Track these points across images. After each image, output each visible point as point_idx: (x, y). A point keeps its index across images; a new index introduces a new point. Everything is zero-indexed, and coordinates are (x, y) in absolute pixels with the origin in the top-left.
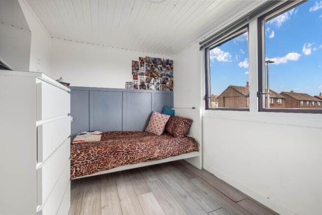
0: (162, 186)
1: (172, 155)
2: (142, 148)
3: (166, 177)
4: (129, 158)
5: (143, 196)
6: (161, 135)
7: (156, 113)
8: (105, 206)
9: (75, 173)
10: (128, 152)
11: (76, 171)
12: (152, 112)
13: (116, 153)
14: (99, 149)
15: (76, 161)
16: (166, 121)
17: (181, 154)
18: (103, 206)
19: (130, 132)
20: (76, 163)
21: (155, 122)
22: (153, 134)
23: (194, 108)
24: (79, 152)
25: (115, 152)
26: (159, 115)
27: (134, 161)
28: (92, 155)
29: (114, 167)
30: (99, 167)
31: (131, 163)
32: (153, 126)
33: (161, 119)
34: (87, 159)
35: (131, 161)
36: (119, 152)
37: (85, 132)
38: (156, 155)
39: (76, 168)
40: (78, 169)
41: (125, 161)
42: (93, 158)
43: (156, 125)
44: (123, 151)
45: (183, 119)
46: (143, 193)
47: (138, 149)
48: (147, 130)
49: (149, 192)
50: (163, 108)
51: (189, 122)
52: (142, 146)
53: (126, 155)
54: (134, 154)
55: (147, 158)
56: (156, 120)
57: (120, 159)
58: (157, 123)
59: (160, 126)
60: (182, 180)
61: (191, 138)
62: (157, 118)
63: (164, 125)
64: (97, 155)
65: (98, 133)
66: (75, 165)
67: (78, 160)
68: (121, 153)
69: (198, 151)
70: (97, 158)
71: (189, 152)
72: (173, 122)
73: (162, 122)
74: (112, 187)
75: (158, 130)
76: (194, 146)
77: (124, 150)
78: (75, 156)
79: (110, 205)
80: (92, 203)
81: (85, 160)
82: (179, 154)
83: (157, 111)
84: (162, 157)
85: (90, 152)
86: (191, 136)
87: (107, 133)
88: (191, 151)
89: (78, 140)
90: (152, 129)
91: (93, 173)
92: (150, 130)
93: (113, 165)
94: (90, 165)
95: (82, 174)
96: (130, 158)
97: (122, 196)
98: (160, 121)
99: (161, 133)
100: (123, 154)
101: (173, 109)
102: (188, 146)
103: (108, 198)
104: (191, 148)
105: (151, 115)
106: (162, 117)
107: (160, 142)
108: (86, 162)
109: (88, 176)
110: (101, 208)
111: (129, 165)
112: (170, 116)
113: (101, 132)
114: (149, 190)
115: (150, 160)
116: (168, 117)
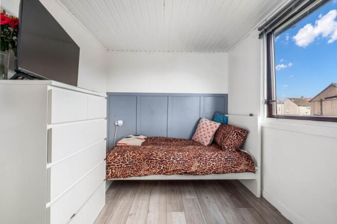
0: (198, 207)
1: (214, 173)
2: (178, 159)
3: (207, 198)
4: (162, 168)
5: (173, 214)
6: (208, 145)
7: (204, 120)
8: (132, 214)
9: (111, 174)
10: (162, 161)
11: (112, 172)
12: (200, 119)
13: (150, 161)
14: (134, 154)
15: (112, 163)
16: (215, 130)
17: (227, 172)
18: (130, 213)
19: (174, 139)
20: (112, 165)
21: (202, 130)
22: (199, 144)
23: (251, 115)
24: (116, 154)
25: (149, 159)
26: (208, 122)
27: (167, 172)
28: (127, 160)
29: (146, 175)
30: (132, 172)
31: (164, 174)
32: (200, 134)
33: (209, 127)
34: (122, 162)
35: (164, 172)
36: (152, 159)
37: (131, 136)
38: (193, 169)
39: (112, 170)
40: (114, 171)
41: (158, 170)
42: (127, 163)
43: (202, 133)
44: (156, 160)
45: (236, 128)
46: (174, 211)
47: (173, 159)
48: (194, 138)
49: (181, 211)
50: (214, 114)
51: (243, 134)
52: (178, 156)
53: (160, 164)
54: (168, 165)
55: (183, 171)
56: (203, 128)
57: (153, 167)
58: (204, 131)
59: (207, 135)
60: (227, 206)
61: (246, 153)
62: (205, 126)
63: (212, 134)
64: (131, 160)
65: (142, 137)
66: (111, 167)
67: (115, 163)
68: (155, 161)
69: (254, 172)
70: (131, 163)
71: (239, 172)
72: (223, 131)
73: (210, 130)
74: (146, 196)
75: (204, 140)
76: (248, 165)
77: (157, 158)
78: (112, 158)
79: (137, 214)
80: (122, 208)
81: (121, 163)
82: (224, 173)
83: (206, 118)
84: (202, 173)
85: (125, 156)
86: (246, 152)
87: (151, 138)
88: (241, 171)
89: (122, 143)
90: (198, 137)
91: (127, 177)
92: (196, 139)
93: (146, 173)
94: (125, 169)
95: (117, 176)
96: (164, 168)
97: (152, 207)
98: (208, 129)
99: (208, 143)
100: (156, 162)
101: (227, 116)
102: (238, 164)
103: (138, 206)
104: (242, 167)
105: (198, 122)
106: (211, 125)
107: (200, 154)
108: (121, 165)
109: (122, 179)
110: (128, 215)
111: (161, 175)
112: (220, 124)
113: (146, 137)
114: (182, 209)
115: (186, 173)
116: (218, 125)
